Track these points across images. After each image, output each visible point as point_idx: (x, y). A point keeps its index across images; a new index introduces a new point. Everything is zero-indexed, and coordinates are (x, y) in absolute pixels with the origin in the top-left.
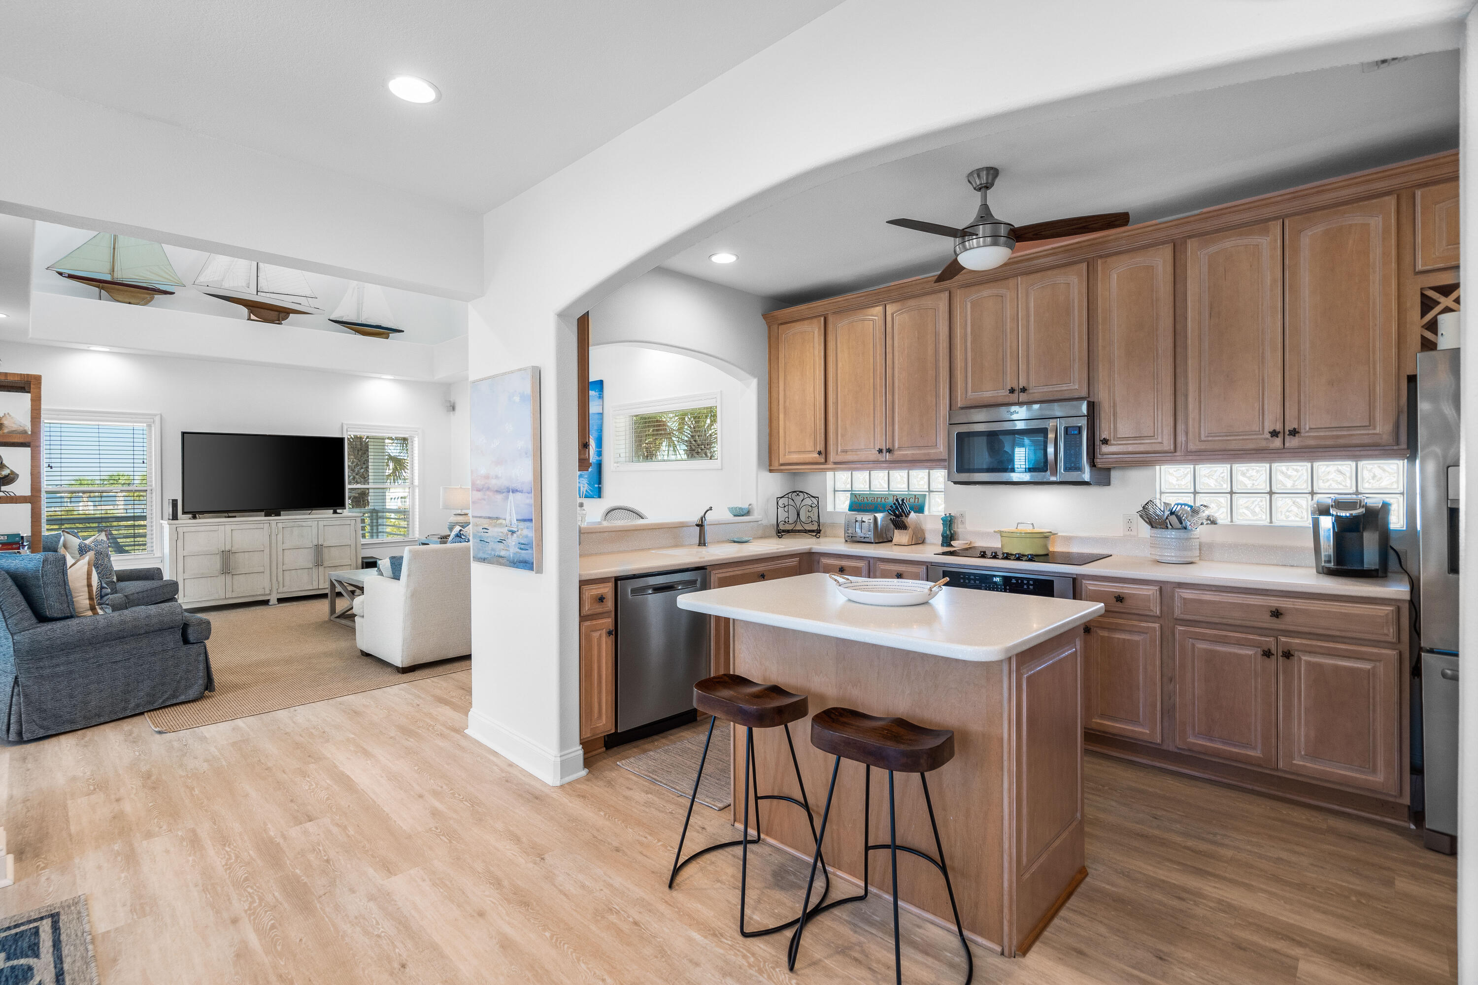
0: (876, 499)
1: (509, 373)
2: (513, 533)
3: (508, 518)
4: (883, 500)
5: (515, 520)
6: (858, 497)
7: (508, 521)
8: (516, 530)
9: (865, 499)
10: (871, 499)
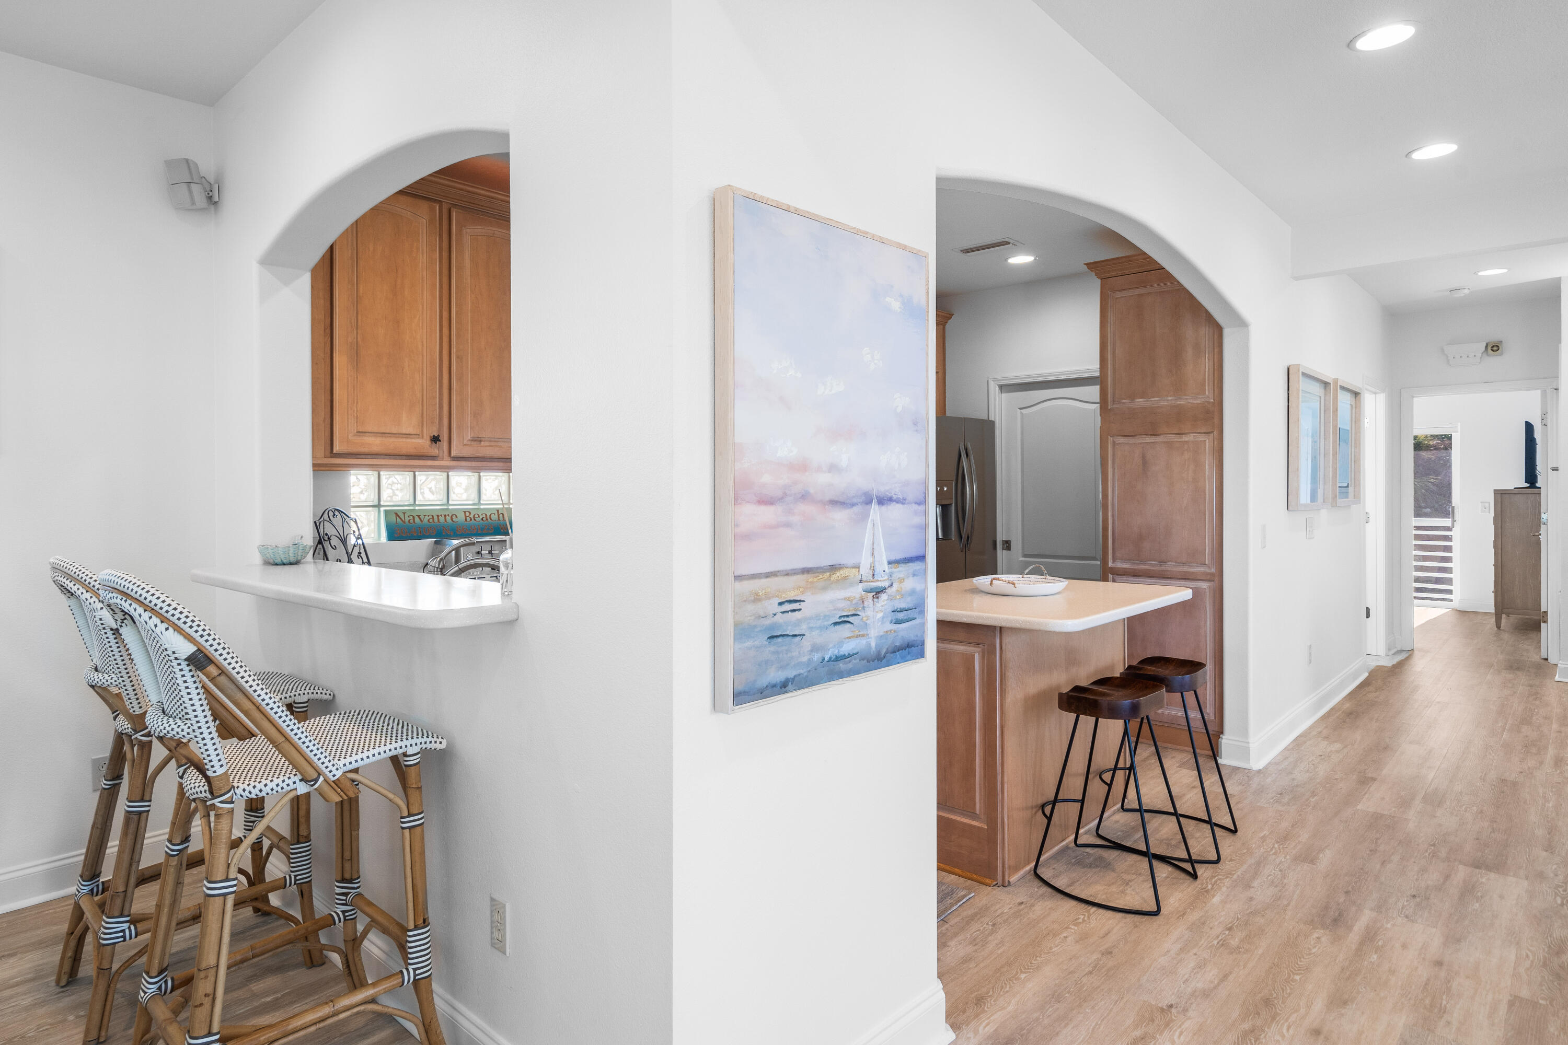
0: (436, 518)
1: (873, 237)
2: (878, 593)
3: (865, 562)
4: (448, 519)
5: (886, 563)
6: (402, 516)
7: (865, 571)
8: (886, 584)
9: (417, 519)
10: (427, 518)
